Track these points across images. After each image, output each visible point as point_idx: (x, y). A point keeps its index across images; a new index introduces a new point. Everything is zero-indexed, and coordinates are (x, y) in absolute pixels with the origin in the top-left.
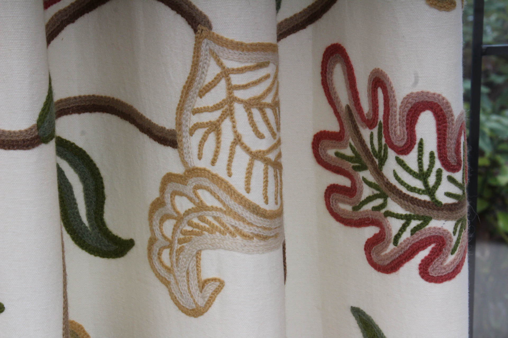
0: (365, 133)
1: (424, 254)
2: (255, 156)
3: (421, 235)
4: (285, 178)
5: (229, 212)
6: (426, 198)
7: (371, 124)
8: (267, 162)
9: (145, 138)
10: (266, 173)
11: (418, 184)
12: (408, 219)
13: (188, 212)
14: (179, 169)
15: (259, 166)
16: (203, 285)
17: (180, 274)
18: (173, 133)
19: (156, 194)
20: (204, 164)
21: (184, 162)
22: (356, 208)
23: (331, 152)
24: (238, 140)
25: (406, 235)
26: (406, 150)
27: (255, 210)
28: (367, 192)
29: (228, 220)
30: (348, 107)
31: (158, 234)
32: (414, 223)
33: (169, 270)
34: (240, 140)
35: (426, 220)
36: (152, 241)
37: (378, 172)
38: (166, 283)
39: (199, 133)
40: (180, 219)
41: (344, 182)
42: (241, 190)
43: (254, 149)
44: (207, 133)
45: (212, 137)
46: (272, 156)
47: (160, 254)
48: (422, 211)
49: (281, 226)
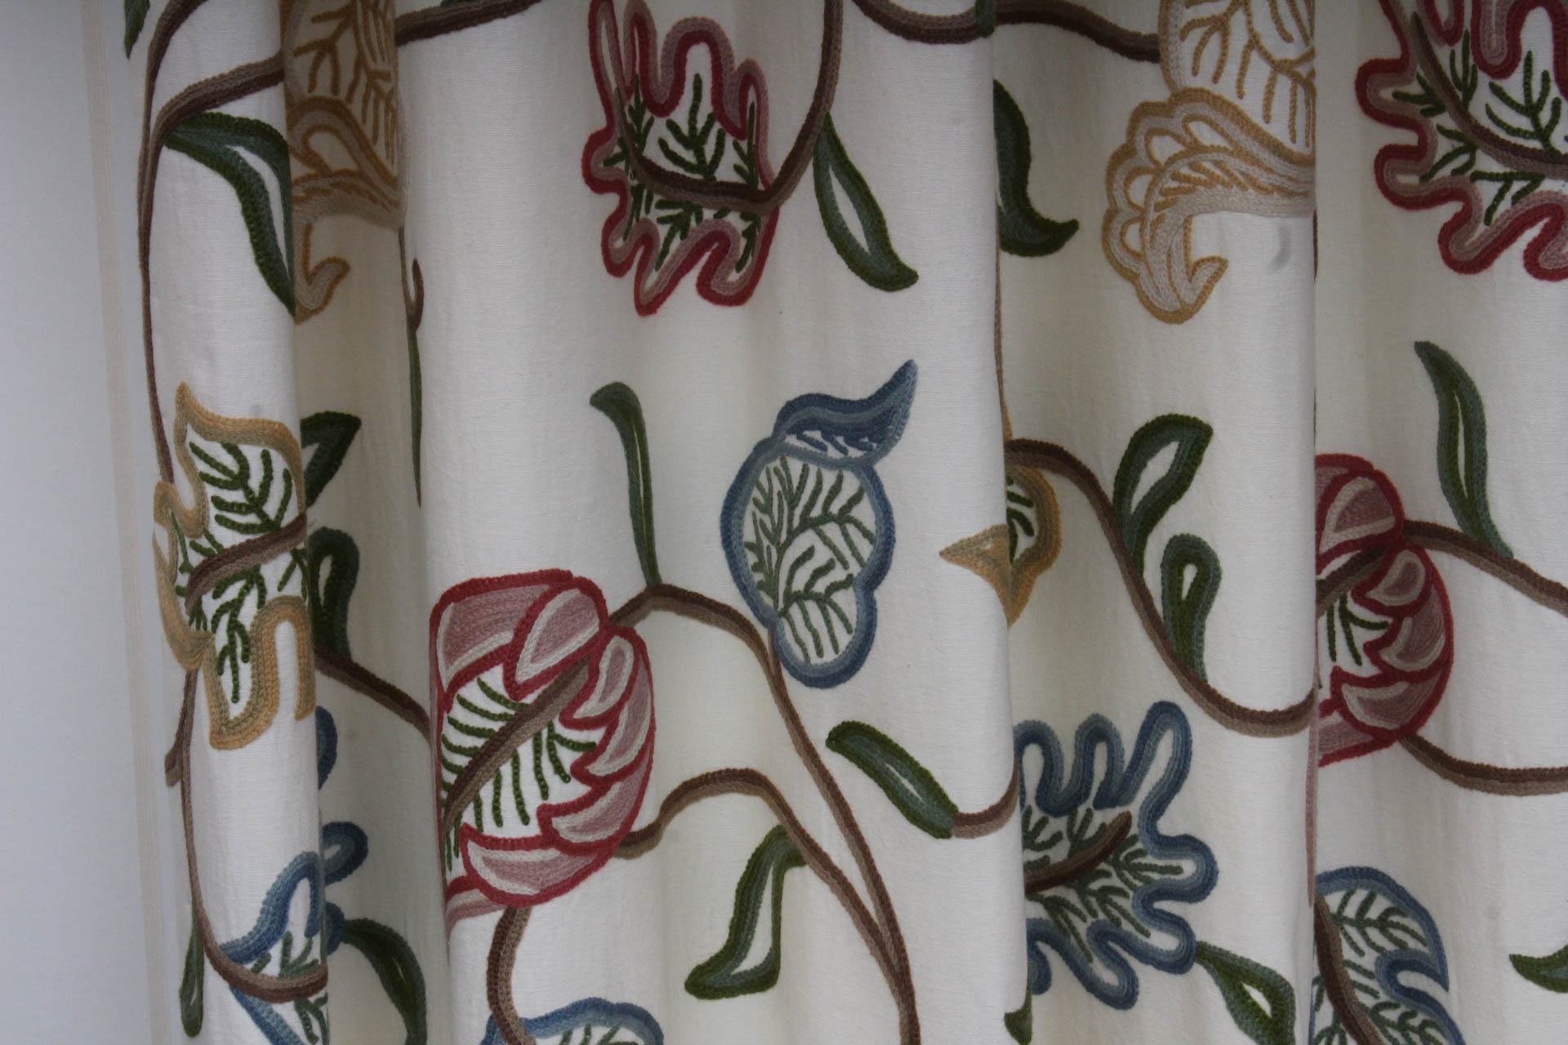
0: (1442, 53)
1: (1531, 234)
2: (1278, 67)
3: (1525, 205)
4: (1320, 111)
5: (1239, 152)
6: (1535, 144)
7: (1450, 38)
8: (1296, 78)
9: (1106, 55)
10: (1294, 94)
11: (1524, 123)
12: (1507, 179)
13: (1172, 160)
14: (1160, 94)
15: (1284, 84)
16: (1193, 269)
17: (1157, 259)
18: (1153, 40)
19: (1120, 139)
20: (1201, 82)
21: (1170, 82)
22: (1425, 178)
23: (1386, 94)
24: (1254, 43)
25: (1505, 205)
26: (1505, 71)
27: (1276, 148)
28: (1444, 146)
29: (1236, 164)
30: (1415, 17)
31: (1121, 203)
32: (1517, 186)
33: (1137, 256)
34: (1257, 43)
35: (1536, 180)
36: (1110, 216)
37: (1462, 112)
38: (1131, 277)
39: (1196, 35)
40: (1158, 171)
41: (1407, 138)
42: (1257, 118)
43: (1278, 56)
44: (1208, 35)
45: (1215, 40)
46: (1303, 70)
47: (1122, 234)
48: (1529, 165)
49: (1312, 182)
